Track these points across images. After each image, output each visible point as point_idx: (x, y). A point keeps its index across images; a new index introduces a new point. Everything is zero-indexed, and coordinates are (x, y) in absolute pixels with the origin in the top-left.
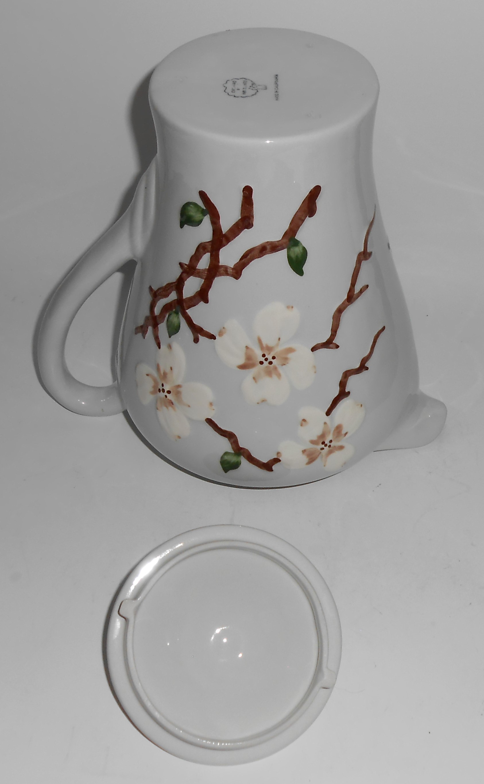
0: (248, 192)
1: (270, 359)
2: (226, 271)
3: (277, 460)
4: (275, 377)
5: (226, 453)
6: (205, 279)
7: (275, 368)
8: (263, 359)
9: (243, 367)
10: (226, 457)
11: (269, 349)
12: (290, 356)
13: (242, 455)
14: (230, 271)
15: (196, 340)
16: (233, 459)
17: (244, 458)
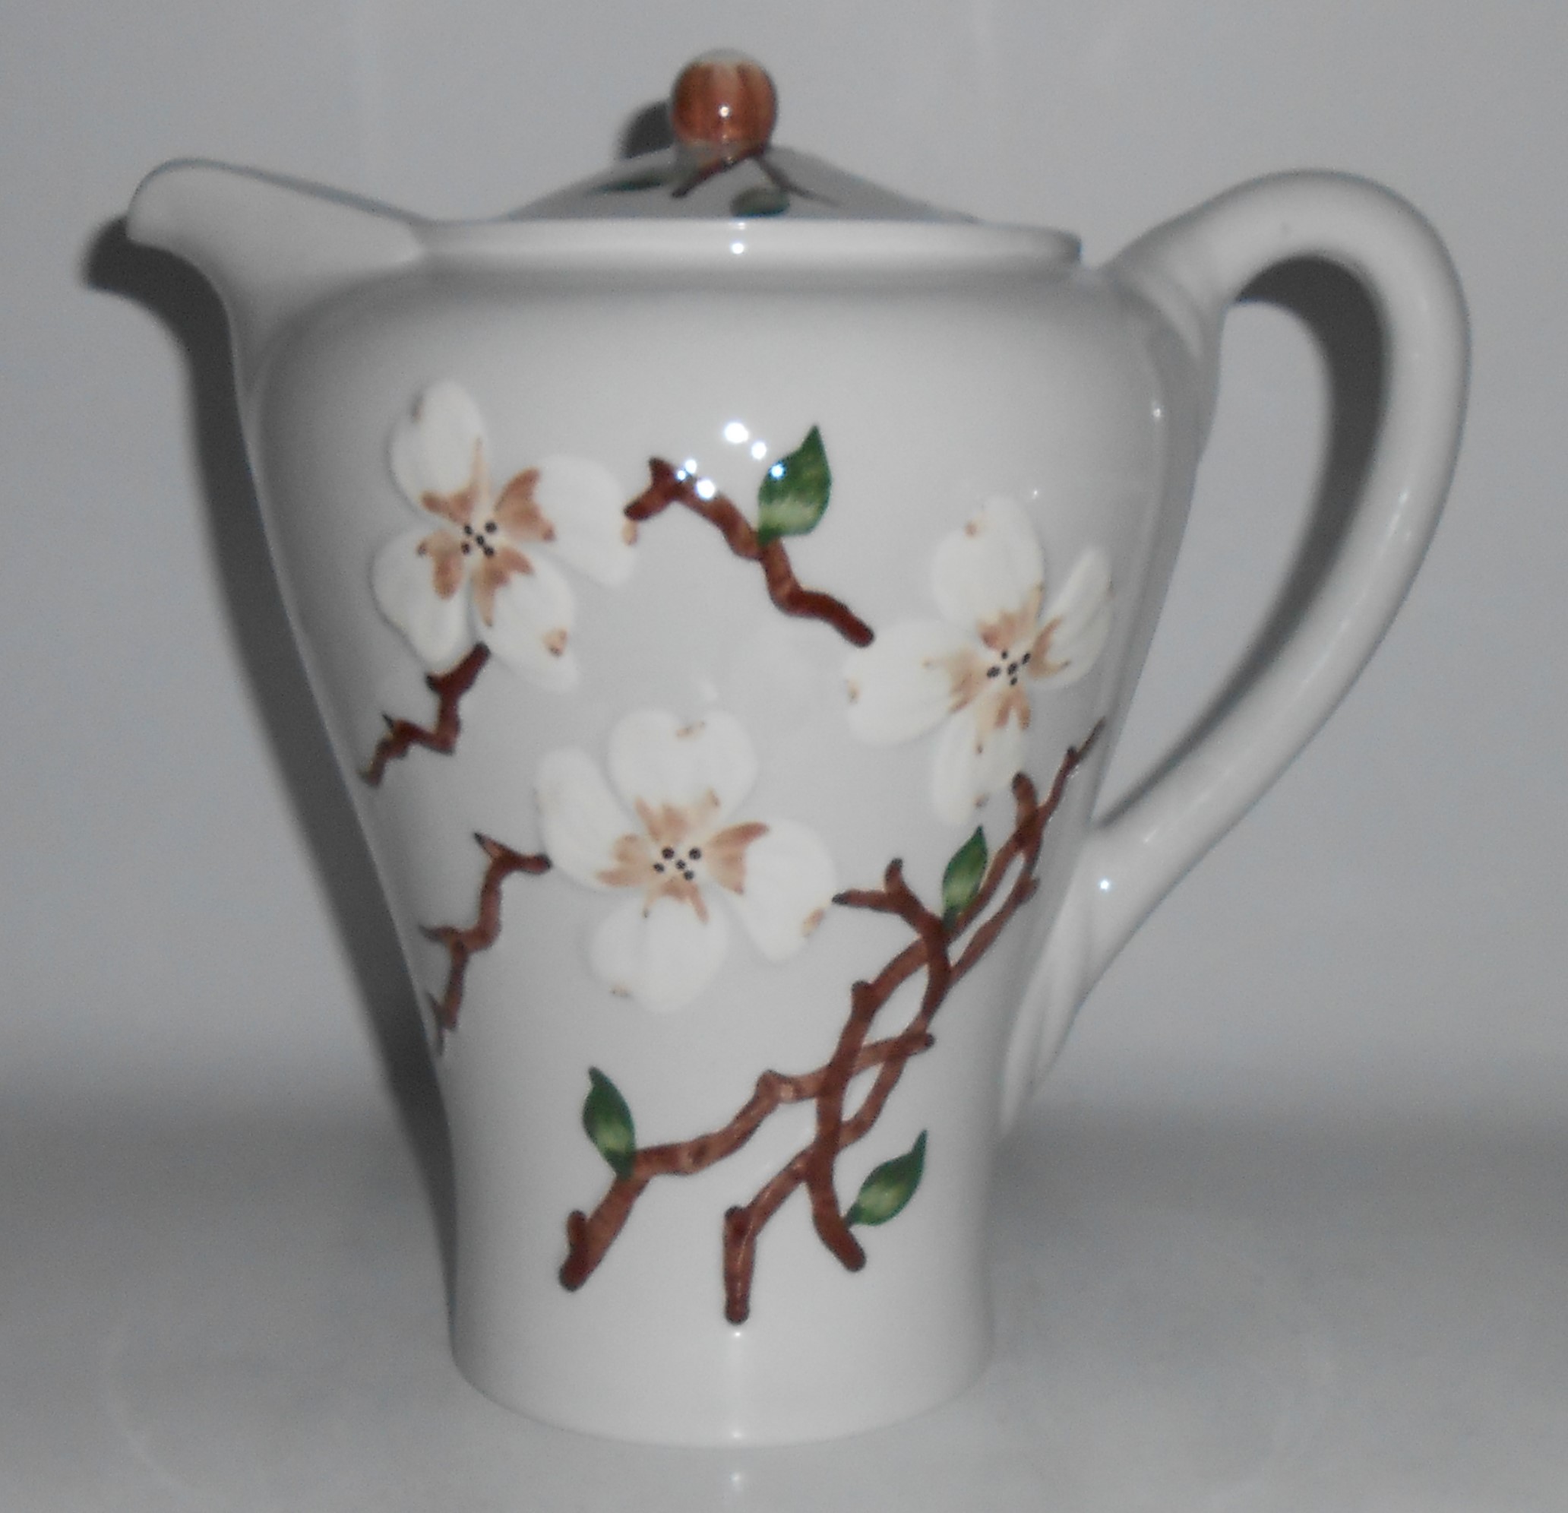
0: (737, 1310)
1: (670, 866)
2: (799, 1089)
3: (638, 511)
4: (655, 805)
5: (807, 528)
6: (860, 1049)
7: (655, 833)
8: (692, 865)
9: (750, 832)
10: (807, 512)
11: (673, 890)
12: (611, 864)
13: (755, 533)
14: (786, 1092)
15: (894, 870)
16: (787, 511)
17: (749, 521)
